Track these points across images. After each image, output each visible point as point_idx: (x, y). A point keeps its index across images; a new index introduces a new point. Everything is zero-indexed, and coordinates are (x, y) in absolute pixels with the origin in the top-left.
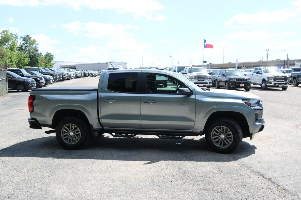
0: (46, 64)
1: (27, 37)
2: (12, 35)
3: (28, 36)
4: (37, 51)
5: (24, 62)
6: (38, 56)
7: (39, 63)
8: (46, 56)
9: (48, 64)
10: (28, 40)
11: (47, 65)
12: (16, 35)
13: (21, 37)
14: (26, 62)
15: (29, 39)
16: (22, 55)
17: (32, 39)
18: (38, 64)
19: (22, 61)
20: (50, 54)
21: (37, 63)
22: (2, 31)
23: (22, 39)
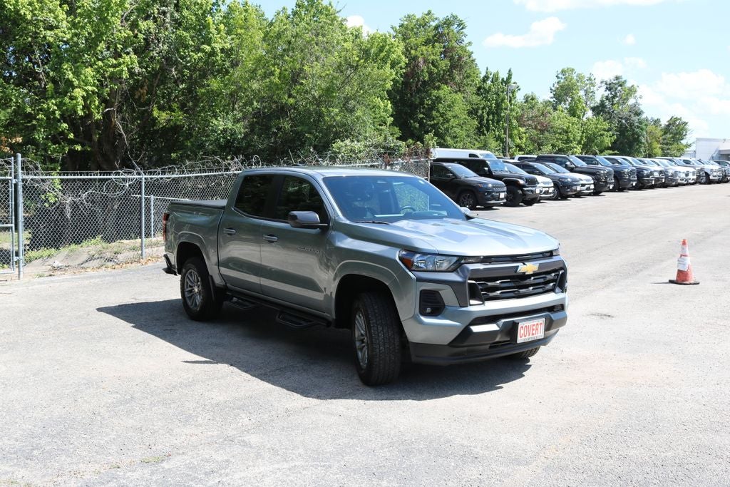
0: (665, 146)
1: (616, 82)
2: (580, 78)
3: (617, 78)
4: (638, 114)
5: (602, 141)
6: (638, 127)
7: (641, 143)
8: (668, 126)
9: (670, 147)
10: (619, 88)
11: (668, 149)
12: (590, 79)
13: (602, 82)
14: (608, 141)
15: (621, 86)
16: (599, 126)
17: (628, 85)
18: (640, 147)
19: (598, 140)
20: (680, 119)
21: (637, 144)
22: (560, 71)
23: (604, 87)
